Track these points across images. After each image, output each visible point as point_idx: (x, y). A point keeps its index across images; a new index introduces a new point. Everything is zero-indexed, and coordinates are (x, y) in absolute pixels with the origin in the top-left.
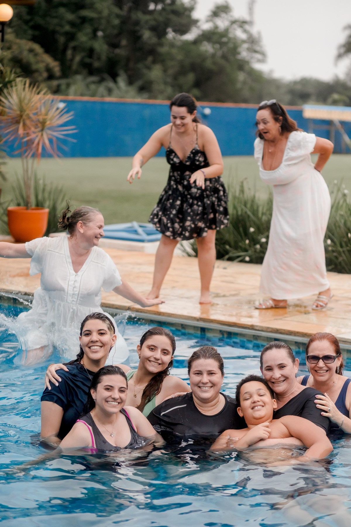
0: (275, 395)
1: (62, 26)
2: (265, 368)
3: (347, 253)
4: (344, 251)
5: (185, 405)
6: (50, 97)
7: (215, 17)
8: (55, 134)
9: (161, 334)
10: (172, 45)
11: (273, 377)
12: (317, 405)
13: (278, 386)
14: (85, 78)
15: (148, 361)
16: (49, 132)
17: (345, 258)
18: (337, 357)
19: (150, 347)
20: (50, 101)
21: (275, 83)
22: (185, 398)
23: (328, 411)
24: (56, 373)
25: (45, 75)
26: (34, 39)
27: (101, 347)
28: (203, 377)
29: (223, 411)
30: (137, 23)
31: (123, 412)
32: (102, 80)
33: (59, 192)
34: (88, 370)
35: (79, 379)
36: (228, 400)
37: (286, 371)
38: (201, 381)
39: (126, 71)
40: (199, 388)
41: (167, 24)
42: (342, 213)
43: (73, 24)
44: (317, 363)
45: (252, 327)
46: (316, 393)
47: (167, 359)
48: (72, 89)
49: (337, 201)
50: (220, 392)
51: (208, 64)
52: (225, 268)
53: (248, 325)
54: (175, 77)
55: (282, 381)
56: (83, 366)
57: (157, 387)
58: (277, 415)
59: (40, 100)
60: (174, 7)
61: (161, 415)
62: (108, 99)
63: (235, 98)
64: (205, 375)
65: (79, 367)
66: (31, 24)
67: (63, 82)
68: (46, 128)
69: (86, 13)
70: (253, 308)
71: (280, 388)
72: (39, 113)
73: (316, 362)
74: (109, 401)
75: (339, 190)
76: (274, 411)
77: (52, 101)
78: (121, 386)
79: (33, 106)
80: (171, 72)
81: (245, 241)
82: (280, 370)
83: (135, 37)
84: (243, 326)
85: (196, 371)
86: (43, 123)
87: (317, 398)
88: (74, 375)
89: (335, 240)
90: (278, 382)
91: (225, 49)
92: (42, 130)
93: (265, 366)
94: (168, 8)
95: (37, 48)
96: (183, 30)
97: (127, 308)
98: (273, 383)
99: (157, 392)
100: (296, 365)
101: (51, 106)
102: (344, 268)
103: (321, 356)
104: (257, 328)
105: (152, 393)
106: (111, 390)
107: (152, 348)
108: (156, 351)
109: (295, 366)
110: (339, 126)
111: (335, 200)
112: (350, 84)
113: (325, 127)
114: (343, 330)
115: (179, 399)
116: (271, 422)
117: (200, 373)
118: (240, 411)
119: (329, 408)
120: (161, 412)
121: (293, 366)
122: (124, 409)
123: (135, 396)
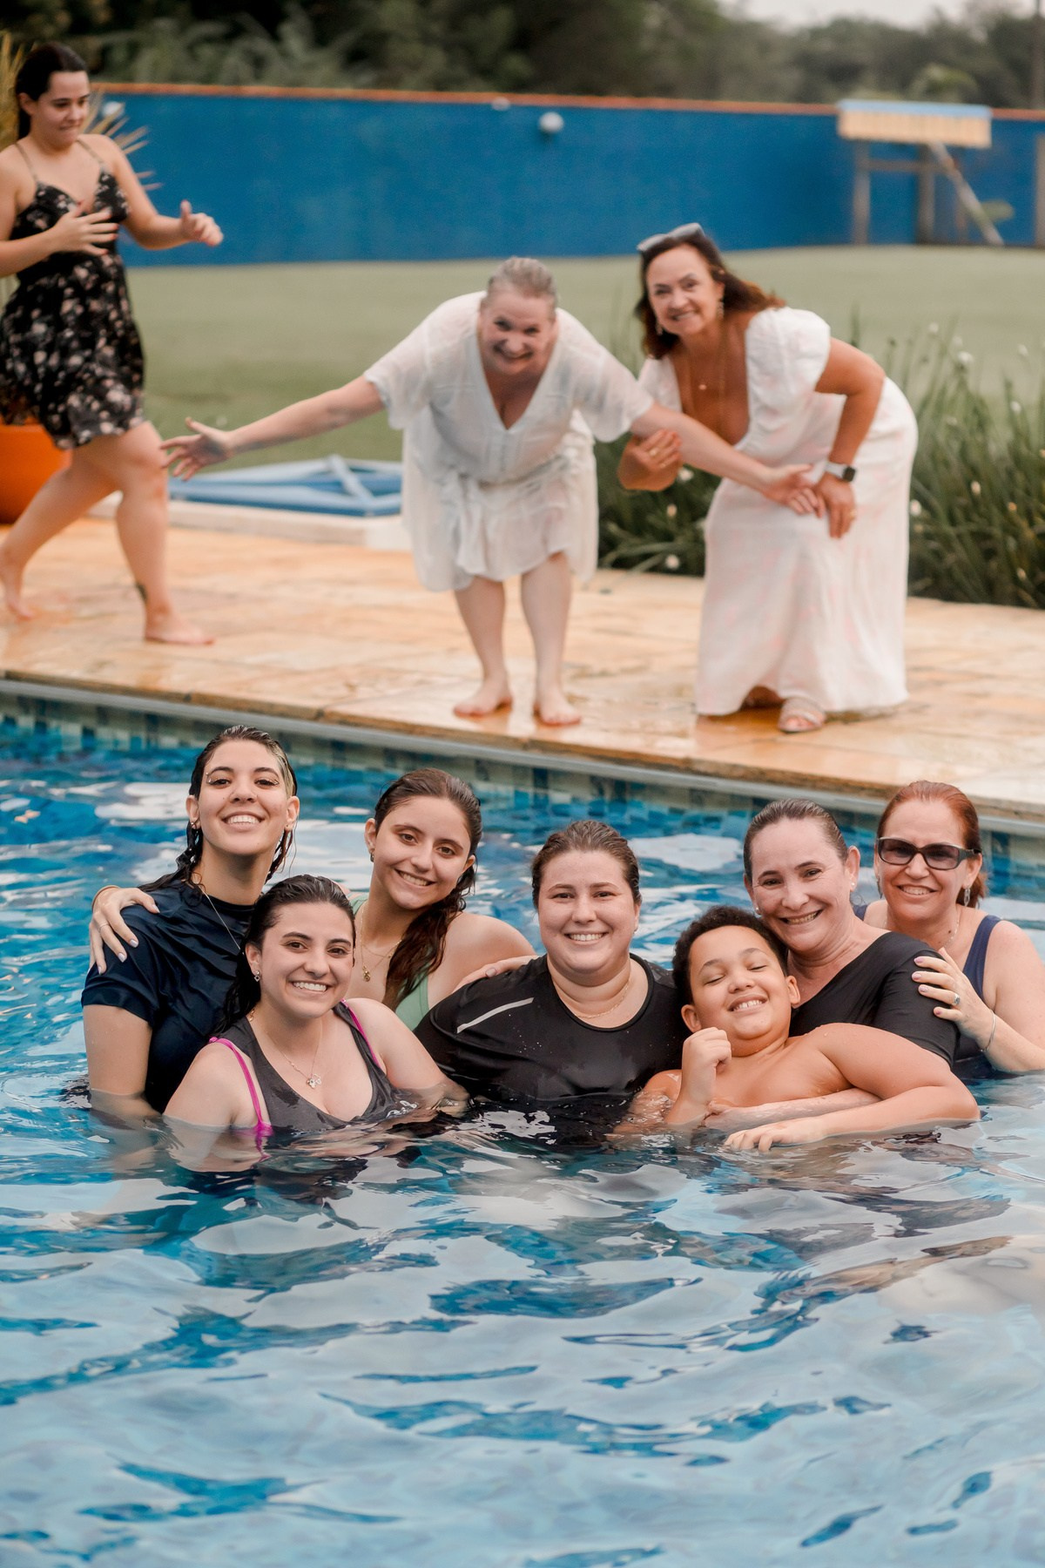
0: (794, 960)
2: (760, 878)
3: (969, 541)
5: (529, 1001)
9: (435, 792)
11: (784, 903)
12: (922, 987)
13: (801, 932)
14: (183, 29)
15: (395, 873)
17: (963, 556)
18: (969, 856)
19: (402, 830)
21: (755, 36)
22: (525, 977)
23: (954, 1004)
24: (123, 919)
25: (64, 19)
27: (260, 819)
28: (577, 905)
29: (644, 1012)
31: (343, 1015)
32: (233, 34)
34: (213, 899)
35: (189, 931)
36: (657, 978)
37: (822, 885)
38: (573, 917)
39: (306, 7)
40: (568, 940)
42: (954, 421)
44: (906, 865)
45: (687, 766)
46: (915, 952)
47: (452, 868)
48: (143, 61)
49: (940, 385)
50: (631, 954)
52: (606, 591)
53: (677, 760)
54: (455, 20)
55: (811, 914)
56: (201, 891)
57: (430, 949)
58: (802, 1021)
61: (459, 1031)
62: (253, 89)
63: (635, 80)
64: (584, 898)
65: (189, 892)
67: (118, 39)
71: (807, 936)
73: (904, 860)
74: (300, 982)
75: (943, 352)
76: (792, 1008)
78: (333, 938)
80: (440, 5)
81: (666, 509)
82: (805, 881)
84: (657, 761)
85: (559, 887)
87: (919, 964)
88: (175, 921)
89: (935, 502)
90: (799, 917)
93: (758, 872)
97: (314, 714)
98: (785, 920)
99: (431, 963)
100: (850, 866)
102: (959, 586)
103: (920, 845)
104: (702, 768)
105: (416, 966)
106: (305, 948)
107: (409, 835)
108: (420, 844)
109: (847, 870)
110: (946, 159)
111: (933, 383)
112: (979, 36)
113: (906, 166)
114: (961, 770)
115: (508, 983)
116: (786, 1044)
117: (567, 894)
118: (692, 1017)
119: (957, 996)
120: (458, 1021)
121: (844, 871)
122: (344, 1006)
123: (367, 978)
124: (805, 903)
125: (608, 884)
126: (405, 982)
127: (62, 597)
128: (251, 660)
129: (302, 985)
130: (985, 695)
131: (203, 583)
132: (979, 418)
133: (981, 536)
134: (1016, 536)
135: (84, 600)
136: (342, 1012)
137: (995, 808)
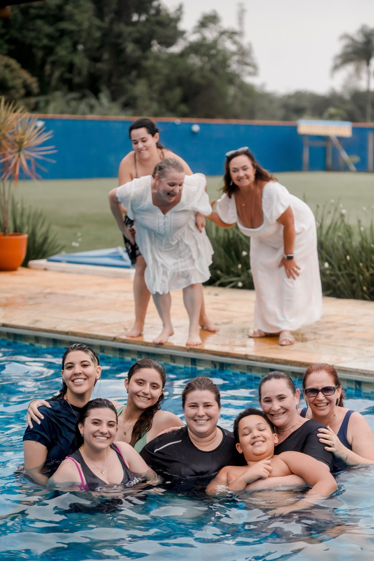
1: (39, 40)
2: (264, 400)
3: (346, 277)
4: (342, 275)
5: (180, 441)
6: (27, 115)
7: (203, 28)
8: (33, 154)
10: (157, 58)
12: (320, 439)
13: (278, 419)
14: (65, 95)
15: (137, 397)
16: (27, 153)
17: (344, 283)
18: (337, 388)
19: (138, 381)
20: (27, 120)
21: (268, 98)
22: (179, 433)
23: (332, 446)
24: (39, 410)
25: (22, 92)
26: (10, 54)
27: (85, 380)
29: (221, 446)
30: (120, 35)
31: (114, 448)
32: (83, 97)
33: (38, 217)
34: (72, 405)
35: (62, 415)
36: (226, 434)
37: (286, 403)
38: (197, 414)
39: (109, 87)
40: (195, 422)
41: (151, 36)
42: (340, 234)
43: (50, 37)
44: (316, 396)
45: (246, 357)
46: (318, 427)
47: (157, 393)
48: (52, 106)
49: (334, 222)
50: (217, 426)
51: (197, 78)
52: (216, 295)
53: (242, 355)
54: (161, 92)
55: (281, 413)
56: (67, 402)
57: (147, 423)
58: (278, 450)
59: (17, 118)
60: (159, 18)
61: (155, 452)
62: (90, 117)
63: (226, 113)
64: (201, 407)
65: (63, 402)
66: (7, 37)
67: (42, 99)
68: (23, 149)
69: (65, 25)
70: (247, 337)
71: (280, 421)
72: (16, 133)
74: (98, 436)
75: (336, 210)
77: (30, 120)
79: (9, 125)
80: (156, 86)
81: (238, 265)
82: (279, 401)
83: (118, 50)
84: (236, 356)
85: (192, 403)
86: (20, 143)
87: (319, 431)
88: (57, 412)
89: (333, 263)
90: (277, 414)
91: (214, 62)
92: (20, 150)
94: (153, 19)
95: (13, 63)
96: (169, 42)
97: (112, 339)
98: (272, 415)
99: (148, 428)
100: (297, 396)
101: (29, 126)
102: (342, 293)
103: (320, 388)
104: (251, 358)
105: (142, 429)
106: (99, 424)
107: (141, 382)
108: (145, 385)
110: (336, 142)
111: (333, 220)
112: (347, 97)
113: (321, 144)
114: (343, 359)
115: (173, 434)
116: (272, 457)
118: (239, 447)
119: (333, 443)
120: (155, 448)
121: (294, 398)
123: (125, 433)
124: (279, 409)
125: (209, 402)
126: (139, 435)
127: (22, 297)
128: (90, 320)
129: (98, 437)
130: (352, 332)
131: (73, 292)
132: (349, 233)
133: (350, 275)
134: (363, 275)
135: (30, 298)
136: (113, 447)
137: (356, 372)
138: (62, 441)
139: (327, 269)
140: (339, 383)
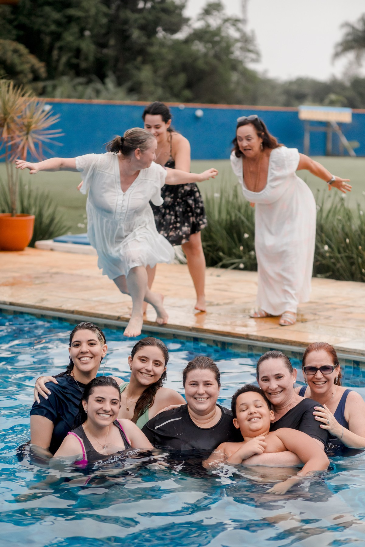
0: (273, 406)
1: (47, 26)
2: (261, 378)
3: (345, 259)
4: (342, 258)
5: (180, 418)
6: (35, 99)
7: (207, 16)
8: (41, 137)
9: (152, 344)
10: (162, 44)
11: (270, 388)
12: (316, 417)
13: (275, 398)
14: (72, 80)
15: (140, 373)
16: (35, 136)
17: (343, 264)
18: (336, 367)
19: (141, 358)
20: (35, 104)
21: (270, 84)
22: (179, 411)
23: (327, 424)
24: (46, 386)
25: (30, 76)
26: (19, 39)
27: (92, 358)
28: (199, 388)
29: (219, 424)
30: (126, 22)
31: (116, 425)
32: (89, 82)
33: (45, 198)
34: (78, 382)
35: (69, 392)
36: (225, 412)
37: (283, 382)
38: (197, 392)
39: (114, 72)
40: (195, 400)
41: (157, 22)
42: (340, 217)
43: (58, 23)
44: (315, 375)
45: (247, 337)
46: (314, 405)
47: (159, 370)
48: (59, 91)
49: (334, 206)
50: (216, 404)
51: (201, 64)
52: (218, 276)
53: (243, 335)
54: (166, 78)
55: (279, 392)
56: (73, 378)
57: (150, 399)
59: (25, 102)
60: (164, 6)
61: (156, 429)
63: (228, 99)
64: (201, 386)
65: (69, 379)
66: (15, 23)
67: (49, 83)
68: (31, 132)
69: (72, 12)
70: (248, 317)
71: (277, 399)
72: (24, 116)
73: (314, 373)
74: (101, 414)
75: (336, 194)
76: (271, 423)
77: (38, 103)
78: (113, 398)
79: (17, 108)
80: (161, 72)
81: (239, 247)
82: (277, 380)
83: (124, 37)
84: (237, 335)
85: (192, 381)
86: (28, 126)
87: (315, 409)
88: (64, 388)
89: (333, 246)
90: (275, 393)
91: (217, 48)
92: (27, 133)
93: (261, 376)
94: (158, 6)
95: (22, 48)
96: (173, 29)
97: (117, 318)
98: (270, 394)
99: (150, 404)
100: (294, 375)
101: (37, 109)
102: (341, 275)
103: (319, 367)
104: (252, 338)
105: (145, 406)
106: (102, 402)
107: (144, 359)
108: (148, 362)
109: (292, 377)
110: (336, 127)
111: (333, 204)
112: (348, 84)
113: (322, 129)
114: (342, 339)
115: (173, 412)
116: (268, 434)
117: (195, 384)
118: (236, 423)
119: (328, 421)
120: (156, 425)
121: (291, 377)
122: (117, 422)
123: (128, 409)
124: (277, 388)
125: (209, 381)
126: (141, 411)
127: (29, 276)
128: (95, 299)
129: (101, 415)
130: (351, 313)
131: (78, 272)
132: (349, 216)
133: (349, 258)
134: (361, 258)
135: (37, 278)
136: (116, 423)
137: (355, 352)
138: (68, 416)
139: (326, 252)
140: (338, 362)
